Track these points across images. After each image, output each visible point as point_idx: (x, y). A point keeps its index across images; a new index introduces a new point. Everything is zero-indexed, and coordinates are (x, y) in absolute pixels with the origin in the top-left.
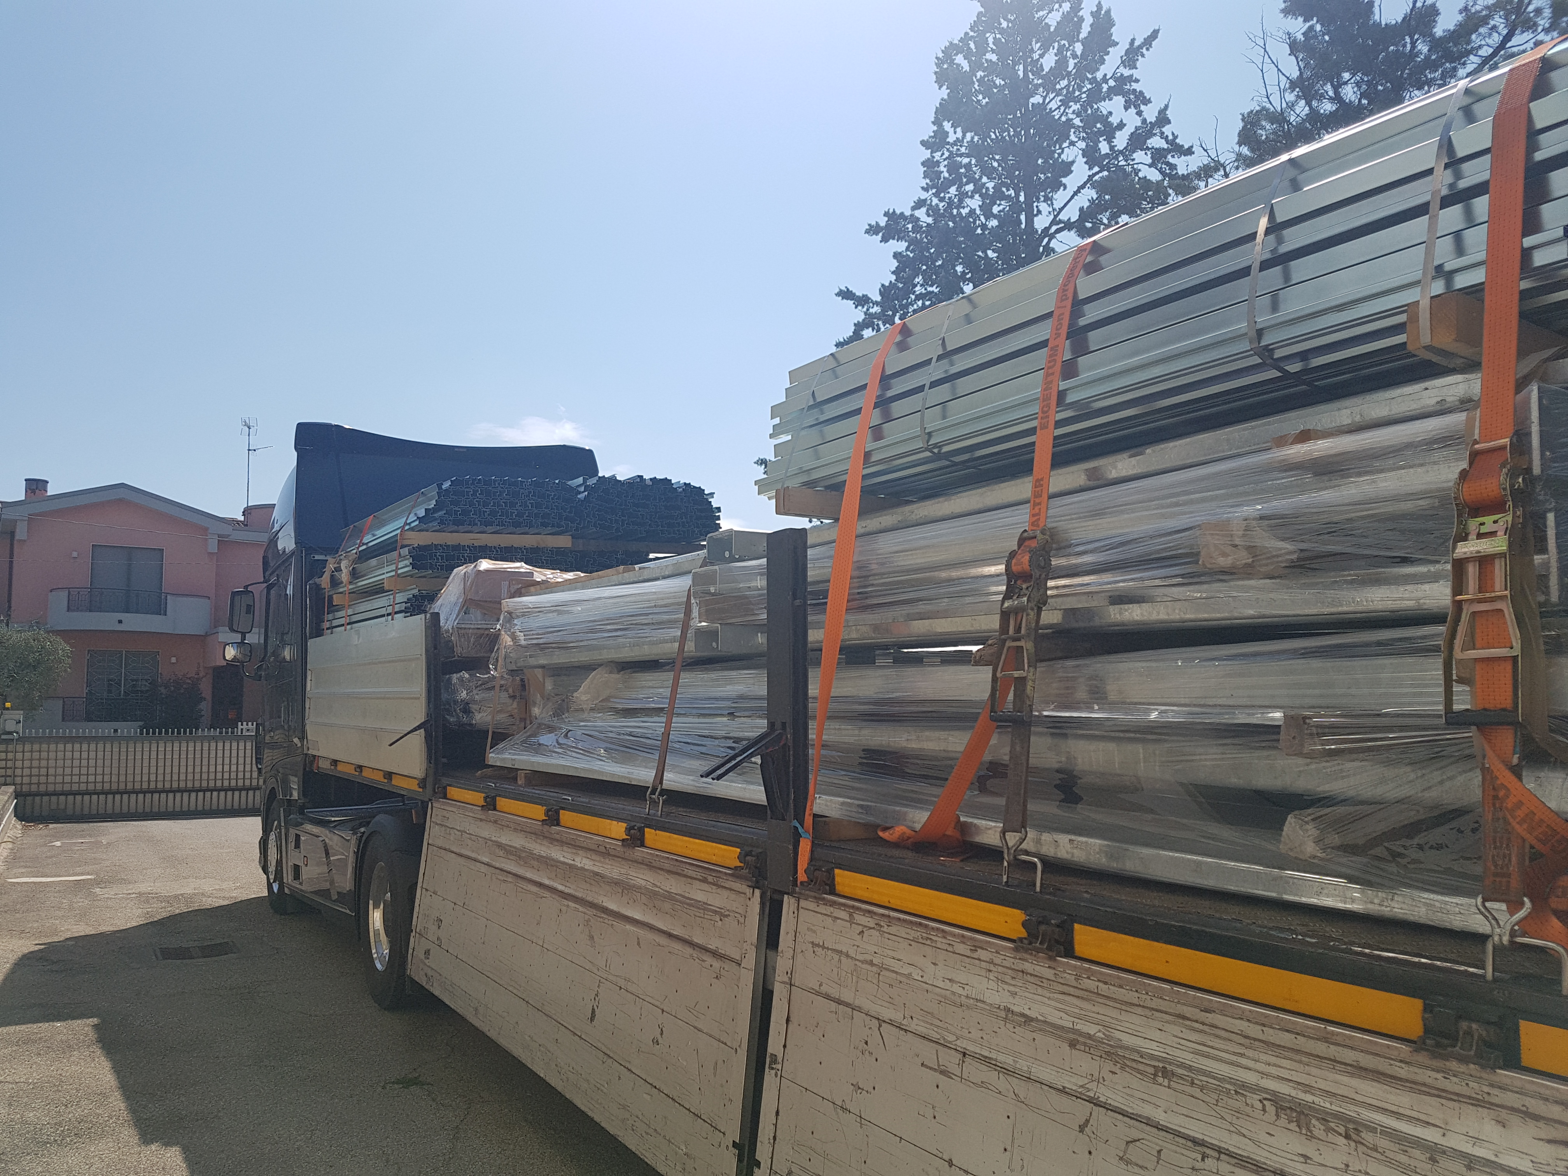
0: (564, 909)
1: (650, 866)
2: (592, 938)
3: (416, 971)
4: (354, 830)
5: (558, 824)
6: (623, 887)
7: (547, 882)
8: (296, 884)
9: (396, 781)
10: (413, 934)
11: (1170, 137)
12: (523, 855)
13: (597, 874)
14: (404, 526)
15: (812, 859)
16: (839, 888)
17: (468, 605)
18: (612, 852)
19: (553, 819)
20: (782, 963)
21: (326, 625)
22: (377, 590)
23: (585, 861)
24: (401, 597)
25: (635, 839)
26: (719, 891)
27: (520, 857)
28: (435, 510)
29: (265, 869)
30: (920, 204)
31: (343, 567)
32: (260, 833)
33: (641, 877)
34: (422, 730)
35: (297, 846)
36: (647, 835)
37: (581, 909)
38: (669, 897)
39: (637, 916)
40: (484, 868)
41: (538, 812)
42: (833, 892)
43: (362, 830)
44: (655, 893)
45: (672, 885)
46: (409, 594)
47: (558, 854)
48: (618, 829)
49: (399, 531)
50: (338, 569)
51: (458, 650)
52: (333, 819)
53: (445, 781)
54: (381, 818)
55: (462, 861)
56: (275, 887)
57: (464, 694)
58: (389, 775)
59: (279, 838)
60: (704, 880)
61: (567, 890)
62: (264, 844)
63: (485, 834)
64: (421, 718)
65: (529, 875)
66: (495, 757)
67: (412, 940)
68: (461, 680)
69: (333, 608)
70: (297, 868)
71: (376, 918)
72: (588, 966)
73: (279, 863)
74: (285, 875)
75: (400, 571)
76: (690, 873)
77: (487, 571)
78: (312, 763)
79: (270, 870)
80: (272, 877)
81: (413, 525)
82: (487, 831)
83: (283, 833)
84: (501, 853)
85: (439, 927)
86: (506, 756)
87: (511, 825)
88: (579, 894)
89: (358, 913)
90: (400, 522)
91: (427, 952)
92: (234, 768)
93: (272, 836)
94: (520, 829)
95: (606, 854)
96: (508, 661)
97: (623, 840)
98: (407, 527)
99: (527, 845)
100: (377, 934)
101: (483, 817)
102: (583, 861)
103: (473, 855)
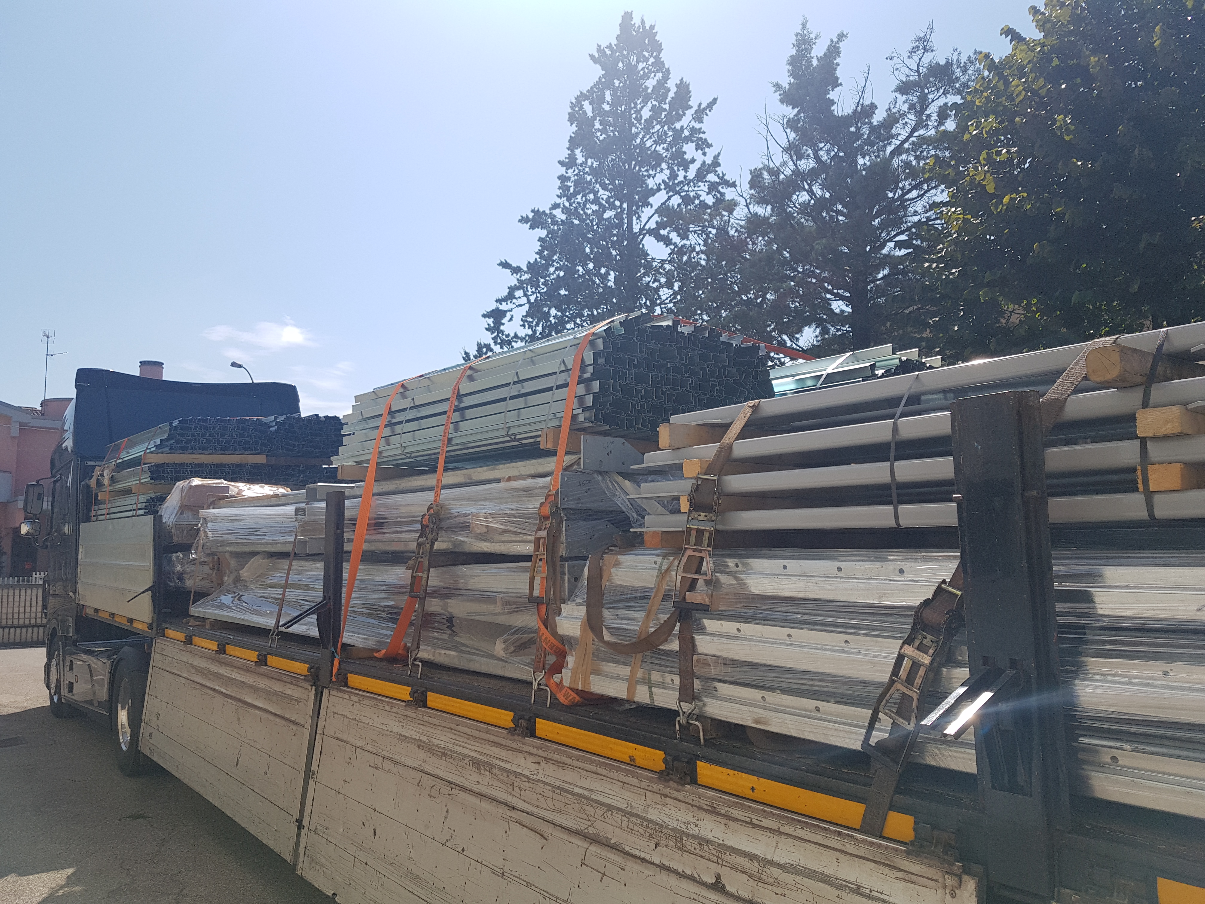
0: (225, 703)
1: (269, 677)
2: (239, 719)
3: (144, 749)
4: (109, 658)
5: (225, 653)
6: (254, 689)
7: (217, 688)
8: (70, 695)
9: (135, 625)
10: (143, 724)
11: (721, 175)
12: (205, 672)
13: (242, 682)
14: (145, 451)
15: (339, 669)
16: (350, 684)
17: (183, 508)
18: (250, 669)
19: (222, 650)
20: (321, 724)
21: (93, 513)
22: (128, 492)
23: (237, 675)
24: (143, 498)
25: (262, 661)
26: (298, 688)
27: (204, 674)
28: (167, 440)
29: (48, 686)
30: (556, 206)
31: (105, 475)
32: (45, 660)
33: (263, 683)
34: (150, 592)
35: (71, 669)
36: (268, 659)
37: (234, 703)
38: (276, 693)
39: (261, 705)
40: (184, 681)
41: (214, 646)
42: (346, 685)
43: (115, 657)
44: (270, 692)
45: (277, 687)
46: (149, 496)
47: (224, 671)
48: (253, 656)
49: (142, 453)
50: (102, 475)
51: (175, 539)
52: (96, 649)
53: (164, 625)
54: (126, 649)
55: (172, 676)
56: (56, 699)
57: (179, 568)
58: (131, 621)
59: (58, 664)
60: (291, 683)
61: (228, 692)
62: (48, 667)
63: (185, 659)
64: (150, 584)
65: (208, 684)
66: (194, 610)
67: (142, 727)
68: (177, 557)
69: (98, 502)
70: (71, 684)
71: (123, 716)
72: (237, 735)
73: (58, 681)
74: (62, 690)
75: (142, 481)
76: (286, 680)
77: (197, 486)
78: (81, 610)
79: (52, 686)
80: (53, 691)
81: (152, 449)
82: (186, 658)
83: (61, 659)
84: (193, 671)
85: (158, 718)
86: (201, 610)
87: (199, 653)
88: (233, 694)
89: (111, 714)
90: (143, 447)
91: (151, 735)
92: (28, 610)
93: (54, 662)
94: (203, 656)
95: (247, 670)
96: (205, 547)
97: (256, 662)
98: (148, 451)
99: (208, 666)
100: (123, 727)
101: (184, 649)
102: (236, 675)
103: (179, 673)
